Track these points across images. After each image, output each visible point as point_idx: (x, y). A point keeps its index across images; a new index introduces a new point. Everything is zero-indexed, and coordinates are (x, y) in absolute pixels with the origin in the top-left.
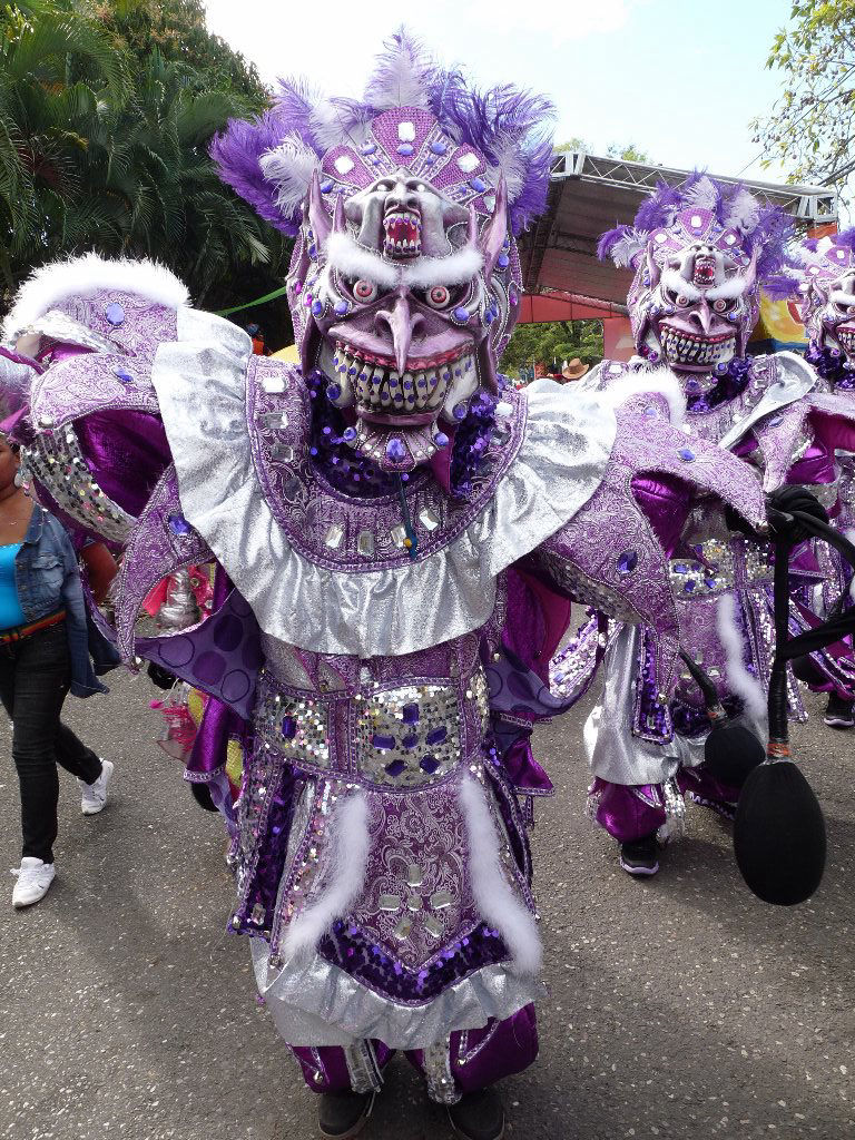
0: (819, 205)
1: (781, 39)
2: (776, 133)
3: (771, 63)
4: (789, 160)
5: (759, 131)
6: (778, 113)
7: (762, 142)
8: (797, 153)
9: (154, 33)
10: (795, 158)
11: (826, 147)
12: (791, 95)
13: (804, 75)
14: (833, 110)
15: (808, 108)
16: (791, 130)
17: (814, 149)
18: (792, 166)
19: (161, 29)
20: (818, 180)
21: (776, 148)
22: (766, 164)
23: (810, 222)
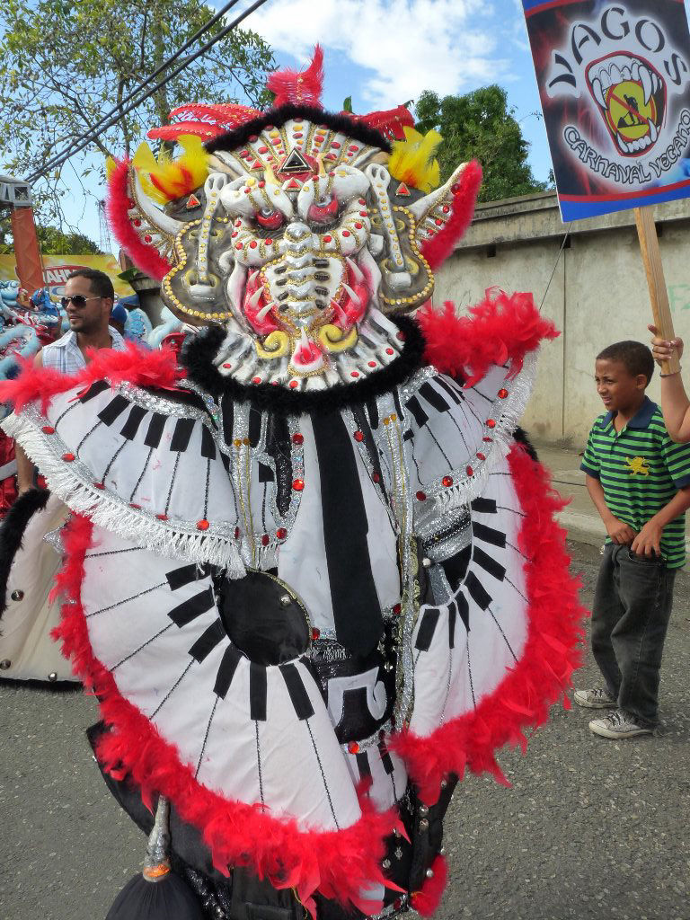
4: (7, 153)
8: (13, 148)
10: (10, 151)
11: (36, 149)
14: (40, 119)
16: (7, 127)
17: (26, 147)
18: (9, 158)
20: (31, 171)
23: (11, 205)
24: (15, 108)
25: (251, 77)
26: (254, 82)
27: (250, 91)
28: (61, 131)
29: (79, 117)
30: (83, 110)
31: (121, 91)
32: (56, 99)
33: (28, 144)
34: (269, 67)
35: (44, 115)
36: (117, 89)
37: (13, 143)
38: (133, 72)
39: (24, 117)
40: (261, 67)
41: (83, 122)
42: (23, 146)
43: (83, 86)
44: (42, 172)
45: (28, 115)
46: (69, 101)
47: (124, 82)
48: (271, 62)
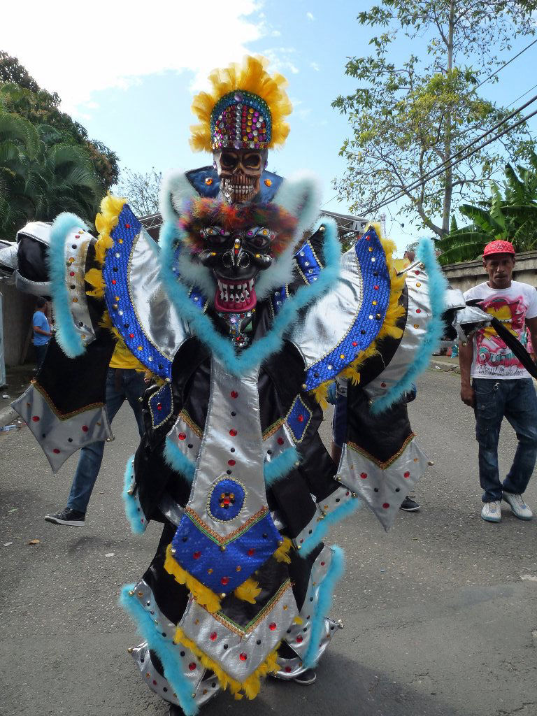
0: (362, 226)
1: (346, 143)
2: (345, 186)
3: (341, 153)
4: (351, 199)
5: (337, 185)
6: (345, 177)
7: (338, 190)
8: (354, 196)
9: (33, 111)
11: (368, 195)
12: (352, 169)
13: (356, 161)
14: (371, 179)
15: (359, 177)
16: (352, 186)
17: (362, 195)
18: (352, 203)
19: (37, 110)
20: (365, 209)
21: (344, 193)
22: (340, 199)
23: (357, 232)
24: (358, 173)
25: (511, 139)
26: (512, 141)
27: (510, 148)
28: (383, 184)
29: (394, 175)
30: (397, 170)
31: (422, 158)
32: (382, 165)
33: (363, 193)
34: (525, 131)
35: (374, 176)
36: (419, 156)
37: (356, 194)
38: (432, 145)
39: (362, 177)
40: (519, 131)
41: (396, 177)
42: (360, 194)
43: (400, 157)
44: (369, 211)
45: (364, 177)
46: (388, 165)
47: (424, 151)
48: (526, 128)
